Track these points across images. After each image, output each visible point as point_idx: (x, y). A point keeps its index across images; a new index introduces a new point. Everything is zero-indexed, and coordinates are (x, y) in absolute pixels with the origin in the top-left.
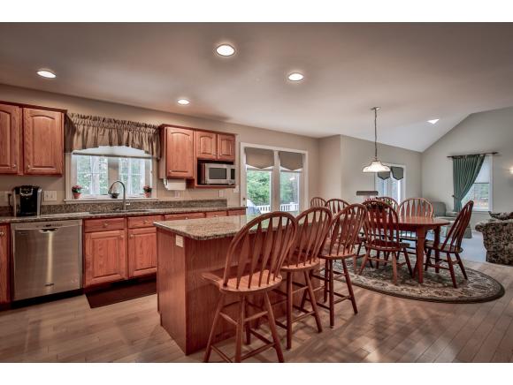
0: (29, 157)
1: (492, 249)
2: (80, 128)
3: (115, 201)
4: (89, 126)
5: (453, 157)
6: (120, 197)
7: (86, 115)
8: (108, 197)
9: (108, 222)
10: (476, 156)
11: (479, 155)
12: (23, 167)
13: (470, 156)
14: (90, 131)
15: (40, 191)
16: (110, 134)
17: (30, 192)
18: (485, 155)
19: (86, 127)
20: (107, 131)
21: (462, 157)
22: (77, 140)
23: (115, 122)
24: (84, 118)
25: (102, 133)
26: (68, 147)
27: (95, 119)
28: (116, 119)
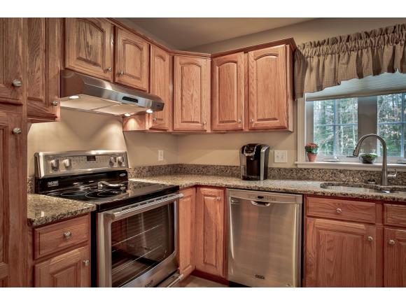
0: (254, 109)
2: (314, 62)
3: (368, 168)
4: (326, 54)
6: (378, 163)
7: (321, 40)
8: (356, 163)
9: (343, 206)
12: (248, 122)
14: (327, 62)
15: (263, 151)
16: (359, 60)
17: (252, 151)
19: (321, 58)
20: (354, 54)
22: (310, 79)
23: (368, 35)
24: (319, 44)
25: (345, 60)
26: (298, 91)
27: (335, 41)
28: (369, 31)
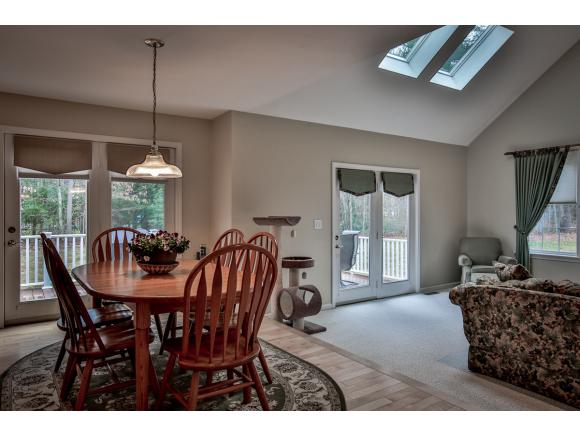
1: (476, 343)
5: (516, 154)
10: (553, 150)
11: (558, 149)
13: (543, 151)
18: (567, 148)
21: (529, 153)
